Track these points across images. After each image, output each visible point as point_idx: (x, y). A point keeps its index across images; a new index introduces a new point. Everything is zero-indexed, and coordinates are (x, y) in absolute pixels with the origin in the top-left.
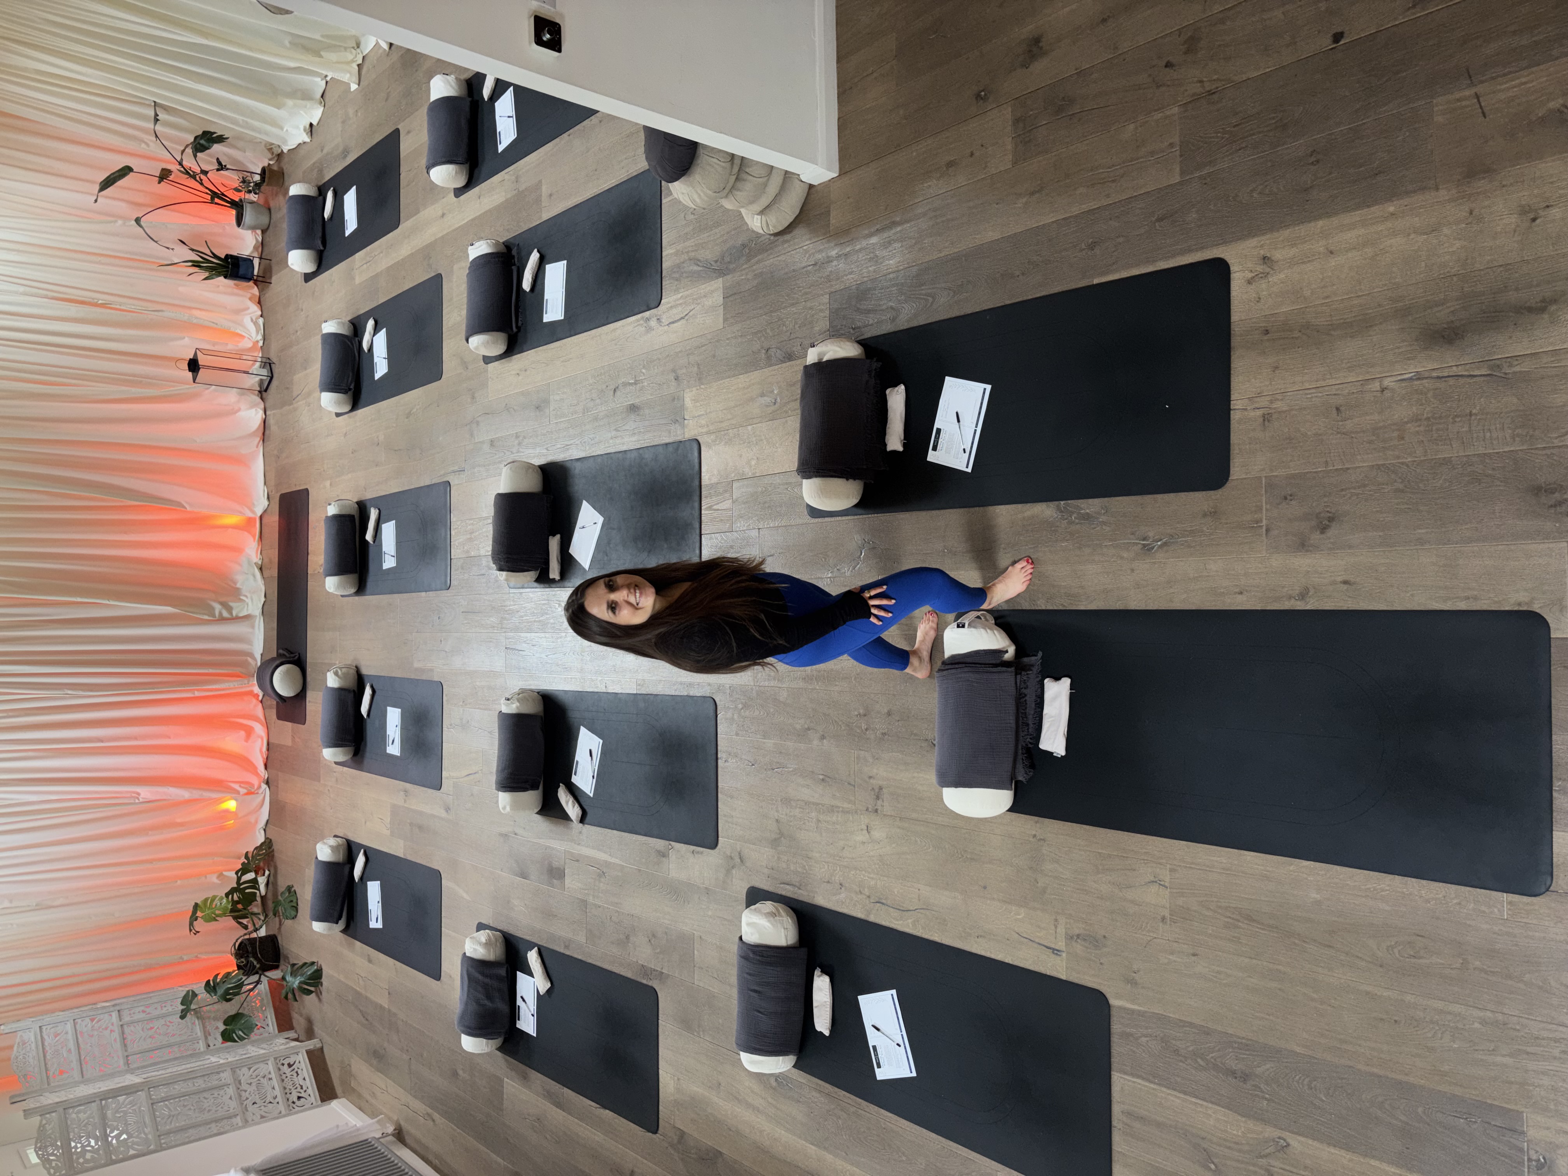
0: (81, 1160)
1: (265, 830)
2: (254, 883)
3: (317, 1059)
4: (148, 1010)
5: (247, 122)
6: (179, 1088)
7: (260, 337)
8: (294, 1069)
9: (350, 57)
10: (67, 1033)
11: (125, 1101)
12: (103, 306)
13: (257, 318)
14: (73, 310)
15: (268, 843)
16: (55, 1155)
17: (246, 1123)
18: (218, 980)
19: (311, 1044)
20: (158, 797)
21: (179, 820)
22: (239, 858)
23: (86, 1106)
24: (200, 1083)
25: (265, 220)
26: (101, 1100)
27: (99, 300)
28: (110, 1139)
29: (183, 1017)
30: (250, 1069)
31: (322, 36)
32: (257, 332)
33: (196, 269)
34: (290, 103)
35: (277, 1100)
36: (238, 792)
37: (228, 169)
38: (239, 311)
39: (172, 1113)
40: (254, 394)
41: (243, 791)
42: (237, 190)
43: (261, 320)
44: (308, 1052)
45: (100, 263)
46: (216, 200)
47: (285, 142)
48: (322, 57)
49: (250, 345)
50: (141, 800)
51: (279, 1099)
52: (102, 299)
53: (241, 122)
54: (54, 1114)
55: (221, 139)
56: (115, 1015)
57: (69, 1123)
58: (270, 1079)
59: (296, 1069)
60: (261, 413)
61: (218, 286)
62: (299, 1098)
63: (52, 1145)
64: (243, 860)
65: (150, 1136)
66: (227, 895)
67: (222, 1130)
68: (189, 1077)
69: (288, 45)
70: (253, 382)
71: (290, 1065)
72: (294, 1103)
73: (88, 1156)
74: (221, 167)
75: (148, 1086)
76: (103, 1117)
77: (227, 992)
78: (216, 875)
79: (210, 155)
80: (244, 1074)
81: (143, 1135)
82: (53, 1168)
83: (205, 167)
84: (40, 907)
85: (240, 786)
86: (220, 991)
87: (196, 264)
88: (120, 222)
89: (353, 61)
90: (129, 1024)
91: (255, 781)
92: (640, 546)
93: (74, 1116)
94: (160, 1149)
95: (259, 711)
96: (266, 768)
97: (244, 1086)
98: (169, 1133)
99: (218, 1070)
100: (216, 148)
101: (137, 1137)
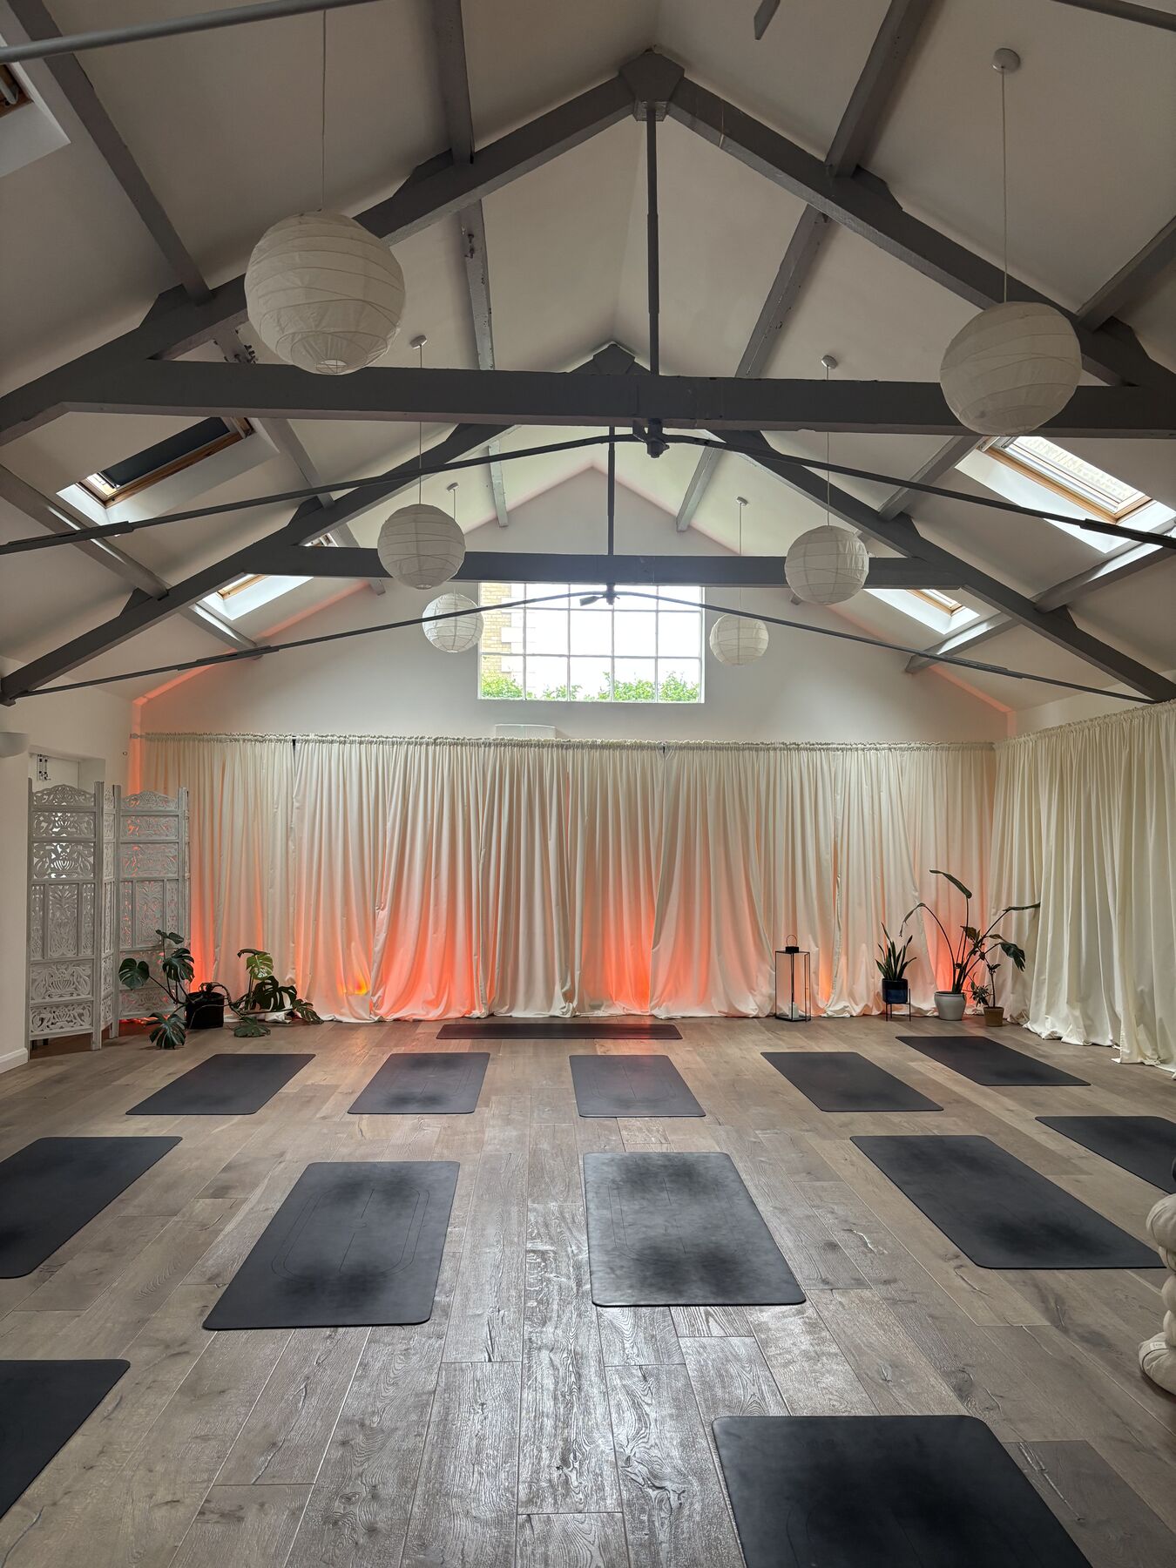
0: (42, 818)
1: (332, 1020)
2: (279, 1007)
3: (80, 1043)
4: (173, 906)
5: (1044, 983)
6: (87, 909)
7: (830, 1013)
8: (75, 1019)
9: (1149, 1053)
10: (167, 835)
11: (88, 861)
12: (836, 881)
13: (849, 1012)
14: (827, 857)
15: (319, 1022)
16: (54, 799)
17: (31, 964)
18: (187, 961)
19: (97, 1040)
20: (377, 925)
21: (353, 944)
22: (307, 998)
23: (93, 831)
24: (86, 928)
25: (949, 1015)
26: (95, 842)
27: (841, 878)
28: (55, 844)
29: (158, 932)
30: (89, 977)
31: (1161, 1020)
32: (835, 1012)
33: (887, 953)
34: (1077, 1013)
35: (47, 997)
36: (373, 995)
37: (992, 975)
38: (852, 996)
39: (63, 900)
40: (772, 1009)
41: (375, 999)
42: (973, 985)
43: (847, 1015)
44: (90, 1034)
45: (875, 878)
46: (958, 971)
47: (1035, 1021)
48: (1138, 1026)
49: (821, 1005)
50: (377, 911)
51: (48, 999)
52: (842, 880)
53: (1043, 977)
54: (93, 804)
55: (1020, 964)
56: (175, 876)
57: (81, 814)
58: (72, 995)
59: (74, 1021)
60: (754, 1013)
61: (873, 978)
62: (42, 1020)
63: (63, 798)
64: (305, 1001)
65: (47, 877)
66: (272, 978)
67: (32, 942)
68: (97, 920)
69: (1139, 989)
70: (785, 1009)
71: (81, 1015)
72: (40, 1013)
73: (44, 825)
74: (992, 969)
75: (97, 883)
76: (78, 842)
77: (172, 967)
78: (293, 977)
79: (1001, 957)
80: (84, 971)
81: (50, 871)
82: (42, 796)
83: (988, 956)
84: (288, 831)
85: (380, 997)
86: (175, 962)
87: (892, 950)
88: (917, 894)
89: (1145, 1056)
90: (163, 888)
91: (382, 1012)
92: (646, 1252)
93: (87, 819)
94: (31, 883)
95: (453, 1014)
96: (395, 1020)
97: (71, 969)
98: (45, 893)
99: (96, 948)
100: (1011, 960)
101: (49, 866)
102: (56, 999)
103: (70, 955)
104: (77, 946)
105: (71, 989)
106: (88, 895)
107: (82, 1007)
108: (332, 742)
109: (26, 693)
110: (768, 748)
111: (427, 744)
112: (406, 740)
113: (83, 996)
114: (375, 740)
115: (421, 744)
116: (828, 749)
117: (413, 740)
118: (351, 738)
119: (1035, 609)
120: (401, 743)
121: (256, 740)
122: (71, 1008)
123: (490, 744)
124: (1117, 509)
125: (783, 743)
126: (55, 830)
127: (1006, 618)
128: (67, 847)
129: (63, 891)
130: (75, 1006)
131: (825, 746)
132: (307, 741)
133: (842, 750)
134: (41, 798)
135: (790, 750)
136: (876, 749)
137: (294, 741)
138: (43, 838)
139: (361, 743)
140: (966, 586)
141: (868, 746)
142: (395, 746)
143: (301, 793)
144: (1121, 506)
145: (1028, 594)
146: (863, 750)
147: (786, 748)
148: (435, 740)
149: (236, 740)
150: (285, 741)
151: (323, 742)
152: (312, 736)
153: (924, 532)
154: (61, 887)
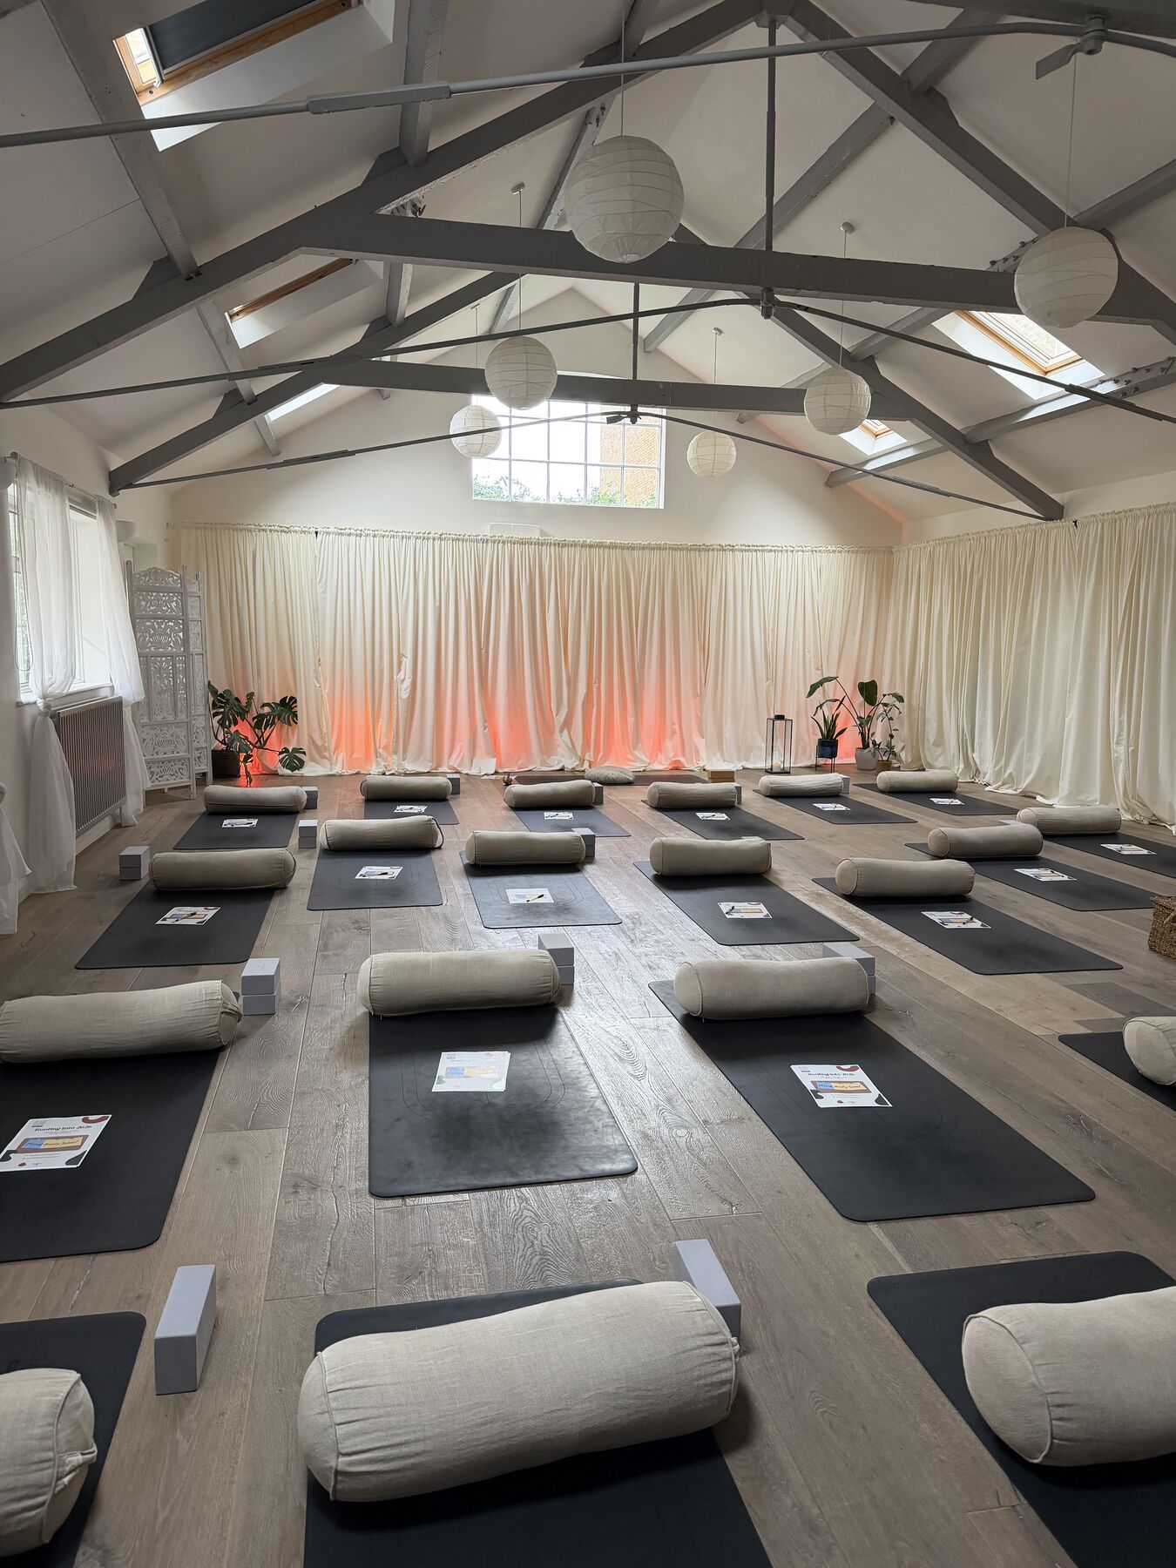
0: (140, 598)
6: (180, 678)
8: (177, 773)
11: (179, 636)
16: (149, 580)
23: (181, 609)
24: (181, 694)
28: (152, 621)
30: (185, 737)
35: (155, 754)
39: (162, 670)
51: (156, 756)
54: (179, 585)
57: (171, 594)
58: (173, 752)
59: (176, 775)
62: (152, 773)
63: (156, 579)
65: (148, 650)
68: (188, 688)
71: (180, 770)
72: (151, 768)
73: (143, 603)
75: (187, 655)
76: (170, 619)
80: (181, 732)
81: (150, 645)
82: (141, 577)
93: (175, 598)
97: (171, 731)
98: (147, 664)
99: (189, 712)
101: (149, 640)
102: (161, 756)
103: (170, 718)
104: (175, 709)
105: (172, 747)
106: (180, 666)
107: (180, 763)
108: (349, 535)
109: (130, 486)
110: (707, 549)
111: (434, 539)
112: (414, 534)
113: (181, 754)
114: (387, 534)
115: (428, 539)
116: (763, 551)
117: (421, 535)
118: (366, 532)
119: (965, 440)
120: (409, 538)
121: (282, 531)
122: (173, 763)
123: (487, 540)
124: (1047, 365)
125: (720, 545)
126: (151, 608)
127: (937, 445)
128: (162, 623)
129: (161, 662)
130: (176, 762)
131: (760, 548)
132: (327, 533)
133: (775, 551)
134: (139, 579)
135: (725, 550)
136: (803, 551)
137: (316, 533)
138: (143, 615)
139: (374, 536)
140: (914, 419)
141: (797, 548)
142: (404, 540)
143: (324, 580)
144: (1052, 362)
145: (958, 426)
146: (792, 551)
147: (722, 549)
148: (441, 535)
149: (263, 530)
150: (309, 532)
151: (342, 534)
152: (332, 530)
153: (885, 371)
154: (159, 659)
